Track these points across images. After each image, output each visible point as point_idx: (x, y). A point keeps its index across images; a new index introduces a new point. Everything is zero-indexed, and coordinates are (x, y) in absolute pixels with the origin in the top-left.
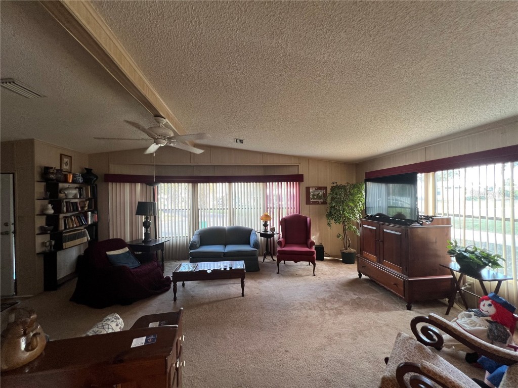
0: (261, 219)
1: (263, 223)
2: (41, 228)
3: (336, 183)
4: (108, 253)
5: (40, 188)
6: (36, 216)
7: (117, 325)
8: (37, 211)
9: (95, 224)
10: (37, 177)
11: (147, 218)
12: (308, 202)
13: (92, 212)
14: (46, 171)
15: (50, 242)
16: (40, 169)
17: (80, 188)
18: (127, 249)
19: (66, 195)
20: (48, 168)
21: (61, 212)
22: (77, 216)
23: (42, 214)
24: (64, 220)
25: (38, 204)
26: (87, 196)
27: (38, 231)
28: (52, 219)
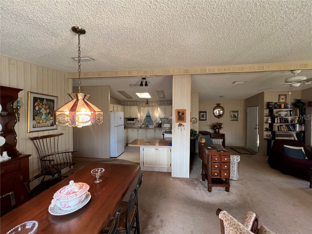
2: (266, 128)
4: (285, 146)
5: (266, 112)
6: (264, 123)
8: (265, 121)
9: (302, 132)
10: (265, 107)
13: (300, 125)
14: (268, 104)
15: (270, 135)
16: (266, 104)
17: (290, 111)
18: (302, 148)
19: (279, 114)
20: (269, 103)
21: (274, 122)
22: (287, 126)
23: (267, 123)
24: (278, 127)
25: (265, 118)
26: (296, 115)
27: (264, 130)
28: (271, 125)
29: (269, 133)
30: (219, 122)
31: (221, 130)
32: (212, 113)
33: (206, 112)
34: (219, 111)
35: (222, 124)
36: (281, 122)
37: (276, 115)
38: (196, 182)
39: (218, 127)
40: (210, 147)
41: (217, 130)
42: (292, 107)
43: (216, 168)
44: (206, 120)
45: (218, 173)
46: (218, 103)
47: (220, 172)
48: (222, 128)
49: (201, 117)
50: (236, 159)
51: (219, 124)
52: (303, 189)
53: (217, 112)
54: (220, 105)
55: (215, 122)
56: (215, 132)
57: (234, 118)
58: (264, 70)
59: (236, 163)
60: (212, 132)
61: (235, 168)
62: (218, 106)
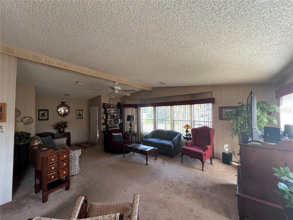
0: (184, 127)
1: (185, 130)
2: (103, 123)
3: (242, 103)
4: (113, 134)
5: (103, 110)
6: (101, 119)
7: (78, 152)
9: (121, 123)
10: (102, 107)
11: (131, 122)
12: (221, 118)
13: (120, 119)
15: (105, 128)
16: (102, 104)
17: (116, 110)
18: (121, 134)
19: (110, 112)
20: (104, 104)
21: (107, 118)
22: (114, 120)
23: (103, 119)
24: (110, 121)
25: (102, 115)
26: (118, 113)
27: (102, 124)
28: (106, 120)
29: (105, 126)
30: (63, 121)
31: (66, 129)
32: (56, 111)
33: (48, 110)
34: (64, 109)
35: (67, 122)
36: (111, 118)
37: (109, 112)
38: (23, 201)
39: (63, 126)
40: (45, 148)
41: (62, 129)
42: (117, 108)
43: (53, 170)
44: (48, 119)
45: (56, 175)
46: (63, 101)
47: (58, 173)
48: (67, 126)
49: (40, 116)
50: (77, 154)
51: (64, 123)
52: (120, 160)
53: (62, 110)
54: (65, 103)
55: (60, 121)
56: (60, 132)
57: (79, 116)
58: (98, 77)
59: (77, 157)
60: (56, 132)
61: (77, 162)
62: (63, 104)
